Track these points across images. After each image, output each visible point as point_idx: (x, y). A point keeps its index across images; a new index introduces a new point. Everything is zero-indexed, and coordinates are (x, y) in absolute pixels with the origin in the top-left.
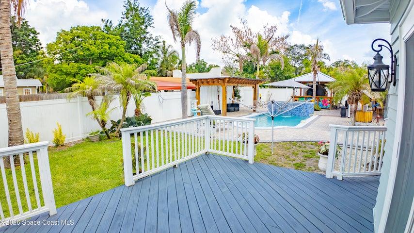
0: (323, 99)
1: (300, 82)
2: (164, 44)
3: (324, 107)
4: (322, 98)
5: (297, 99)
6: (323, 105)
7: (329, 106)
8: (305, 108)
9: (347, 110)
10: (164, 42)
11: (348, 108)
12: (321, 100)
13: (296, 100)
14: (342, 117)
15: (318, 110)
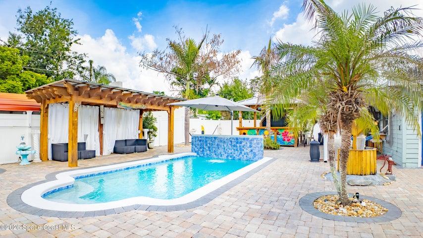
0: (283, 131)
1: (249, 106)
2: (91, 65)
3: (286, 143)
4: (281, 129)
5: (246, 131)
6: (284, 140)
7: (292, 141)
8: (248, 145)
9: (320, 147)
10: (91, 62)
11: (322, 144)
12: (280, 132)
13: (244, 134)
14: (312, 160)
15: (274, 149)
